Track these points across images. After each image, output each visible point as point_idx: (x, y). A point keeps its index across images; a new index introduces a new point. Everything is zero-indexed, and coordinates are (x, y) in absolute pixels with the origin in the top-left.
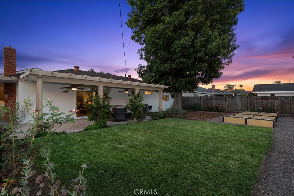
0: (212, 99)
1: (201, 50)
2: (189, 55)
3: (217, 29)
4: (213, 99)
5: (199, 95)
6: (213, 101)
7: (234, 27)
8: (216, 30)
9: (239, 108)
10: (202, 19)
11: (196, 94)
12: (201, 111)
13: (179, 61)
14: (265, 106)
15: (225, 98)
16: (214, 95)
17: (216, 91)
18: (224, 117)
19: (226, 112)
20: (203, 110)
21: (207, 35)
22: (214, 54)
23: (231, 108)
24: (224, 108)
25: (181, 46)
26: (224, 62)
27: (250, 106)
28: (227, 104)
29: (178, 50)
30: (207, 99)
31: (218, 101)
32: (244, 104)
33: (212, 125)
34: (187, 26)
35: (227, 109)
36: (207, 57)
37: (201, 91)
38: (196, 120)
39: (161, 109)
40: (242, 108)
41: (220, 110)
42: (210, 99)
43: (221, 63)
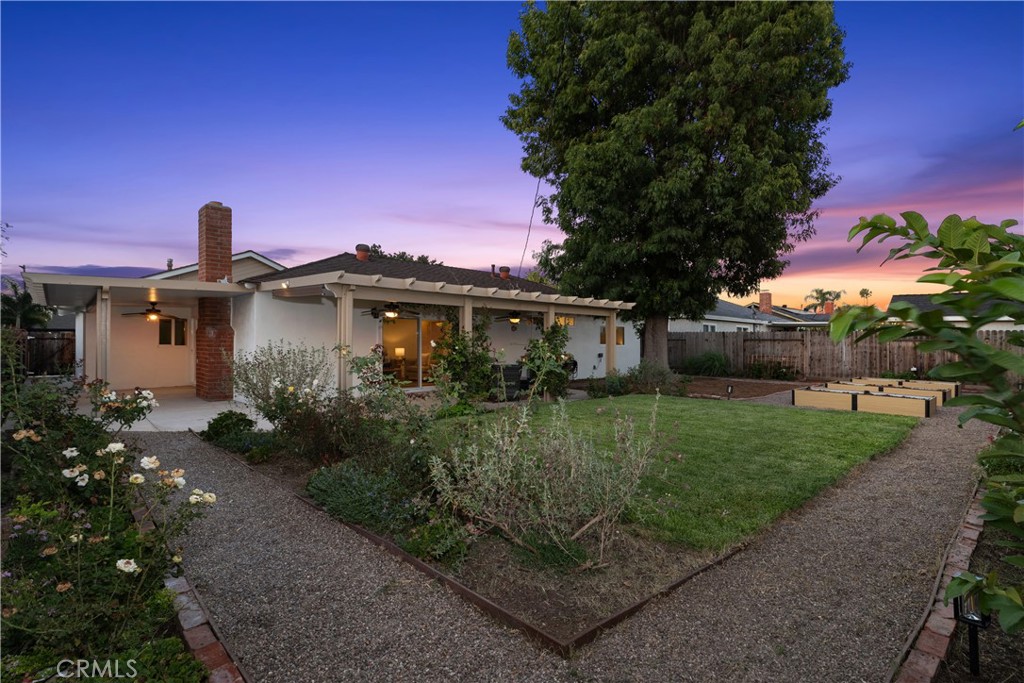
0: (760, 340)
1: (725, 205)
2: (692, 217)
3: (770, 146)
4: (764, 340)
5: (719, 328)
6: (764, 346)
7: (821, 125)
8: (767, 148)
9: (846, 368)
10: (726, 120)
11: (710, 324)
12: (728, 376)
13: (664, 234)
14: (926, 363)
15: (803, 336)
16: (768, 326)
17: (774, 314)
18: (793, 392)
19: (806, 381)
20: (733, 375)
21: (740, 162)
22: (759, 216)
23: (820, 367)
24: (799, 369)
25: (671, 194)
26: (790, 230)
27: (880, 363)
28: (807, 354)
29: (660, 205)
30: (744, 341)
31: (779, 347)
32: (859, 357)
33: (758, 409)
34: (686, 138)
35: (807, 370)
36: (741, 225)
37: (726, 315)
38: (715, 399)
39: (614, 369)
40: (855, 367)
41: (785, 374)
42: (755, 340)
43: (782, 235)
